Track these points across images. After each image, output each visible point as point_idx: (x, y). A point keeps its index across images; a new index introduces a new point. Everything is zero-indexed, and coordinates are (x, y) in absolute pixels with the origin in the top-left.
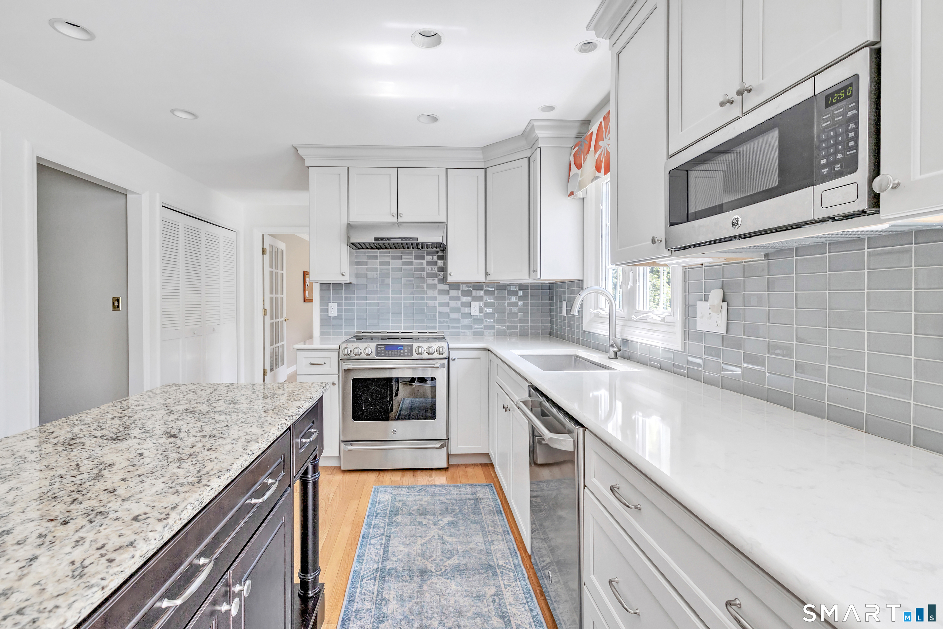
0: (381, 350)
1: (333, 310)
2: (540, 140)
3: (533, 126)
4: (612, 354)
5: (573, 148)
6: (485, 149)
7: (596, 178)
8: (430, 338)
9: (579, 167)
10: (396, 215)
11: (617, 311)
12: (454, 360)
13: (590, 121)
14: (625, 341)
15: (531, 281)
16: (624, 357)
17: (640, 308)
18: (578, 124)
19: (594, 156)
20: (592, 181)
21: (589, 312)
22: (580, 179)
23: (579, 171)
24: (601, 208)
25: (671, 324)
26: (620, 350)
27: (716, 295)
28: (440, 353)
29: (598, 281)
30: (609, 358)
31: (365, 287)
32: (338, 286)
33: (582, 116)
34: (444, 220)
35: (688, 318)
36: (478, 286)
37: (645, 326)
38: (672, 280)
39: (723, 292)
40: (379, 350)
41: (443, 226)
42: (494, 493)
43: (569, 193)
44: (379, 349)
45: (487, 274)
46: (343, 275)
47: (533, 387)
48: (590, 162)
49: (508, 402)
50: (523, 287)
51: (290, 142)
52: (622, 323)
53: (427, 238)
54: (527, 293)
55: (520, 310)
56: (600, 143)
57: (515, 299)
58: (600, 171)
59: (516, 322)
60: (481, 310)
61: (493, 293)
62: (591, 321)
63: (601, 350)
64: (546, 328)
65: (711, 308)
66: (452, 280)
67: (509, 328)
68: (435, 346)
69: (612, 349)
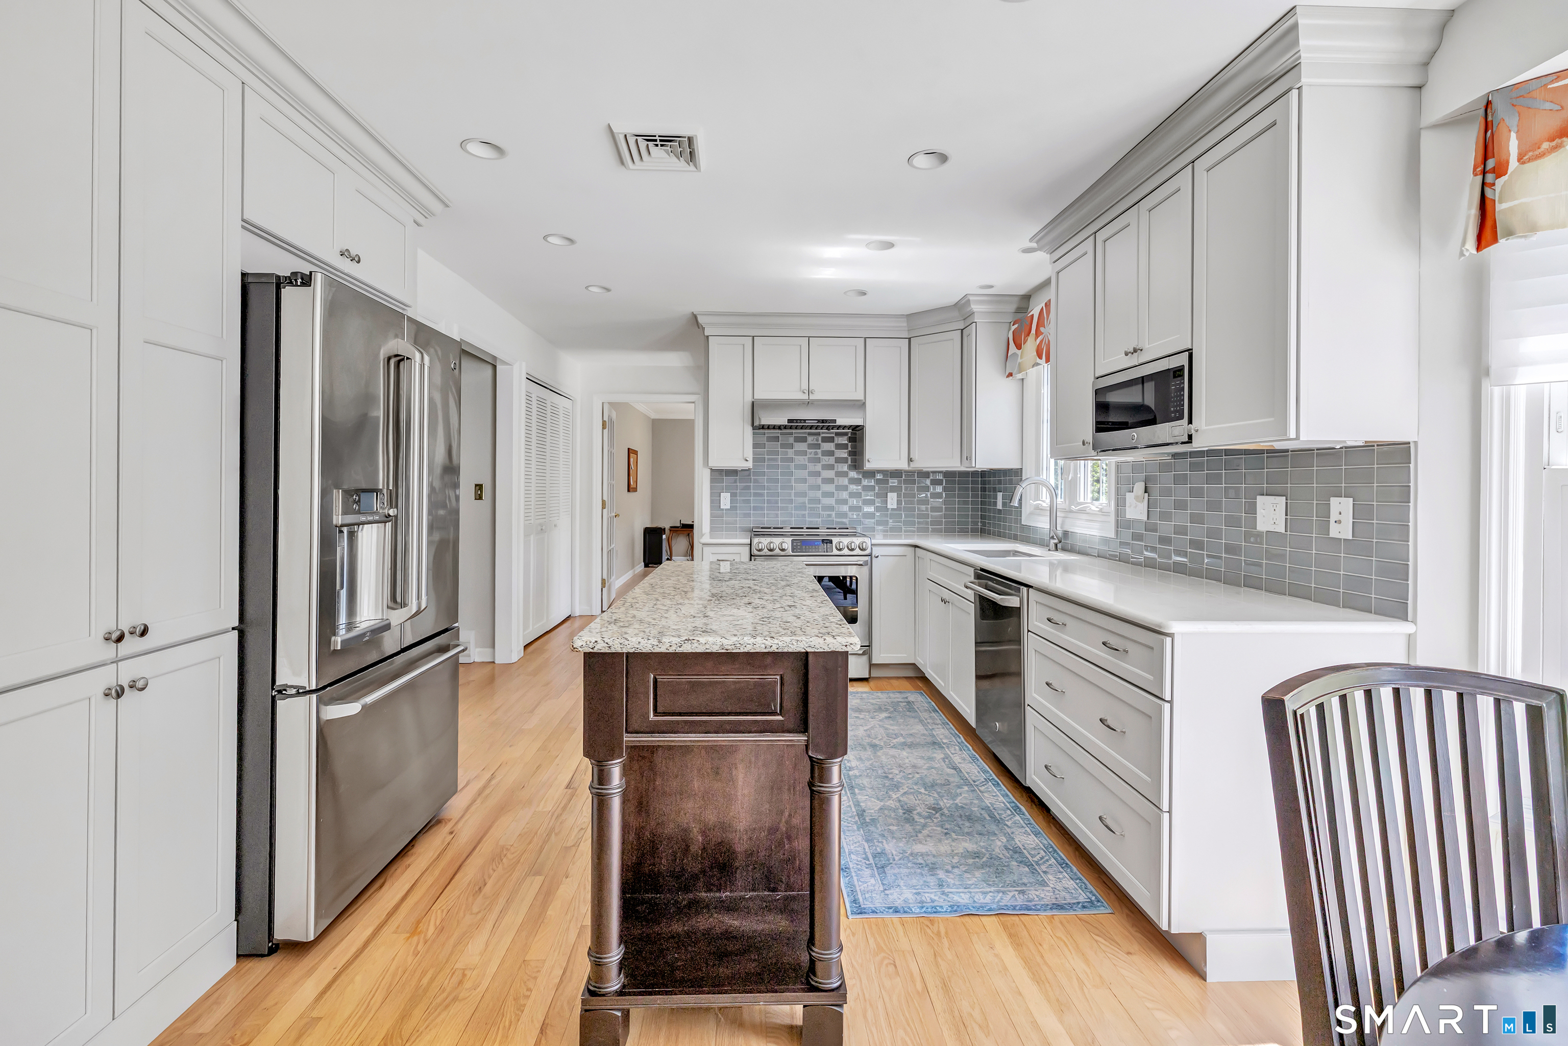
0: (797, 545)
1: (726, 500)
2: (976, 315)
3: (969, 300)
4: (1052, 546)
5: (1012, 323)
6: (910, 317)
7: (1038, 364)
8: (839, 535)
9: (1019, 347)
10: (807, 393)
11: (1058, 502)
12: (877, 557)
13: (1031, 295)
14: (1066, 534)
15: (963, 469)
16: (1064, 549)
17: (1082, 500)
18: (1016, 299)
19: (1036, 341)
20: (1033, 366)
21: (1030, 505)
22: (1019, 360)
23: (1019, 352)
24: (1042, 392)
25: (1106, 514)
26: (1060, 542)
27: (1139, 487)
28: (862, 549)
29: (1038, 472)
30: (1049, 550)
31: (763, 474)
32: (733, 472)
33: (1022, 291)
34: (862, 398)
35: (1120, 507)
36: (896, 474)
37: (1084, 516)
38: (1108, 474)
39: (1146, 484)
40: (795, 546)
41: (861, 405)
42: (926, 697)
43: (1007, 374)
44: (795, 544)
45: (910, 460)
46: (747, 461)
47: (982, 570)
48: (1031, 345)
49: (947, 595)
50: (948, 475)
51: (687, 308)
52: (1062, 515)
53: (845, 419)
54: (954, 482)
55: (945, 503)
56: (1042, 329)
57: (939, 489)
58: (1040, 357)
59: (941, 517)
60: (899, 502)
61: (914, 482)
62: (1031, 514)
63: (1042, 544)
64: (976, 523)
65: (1137, 498)
66: (868, 466)
67: (933, 523)
68: (857, 541)
69: (1053, 542)
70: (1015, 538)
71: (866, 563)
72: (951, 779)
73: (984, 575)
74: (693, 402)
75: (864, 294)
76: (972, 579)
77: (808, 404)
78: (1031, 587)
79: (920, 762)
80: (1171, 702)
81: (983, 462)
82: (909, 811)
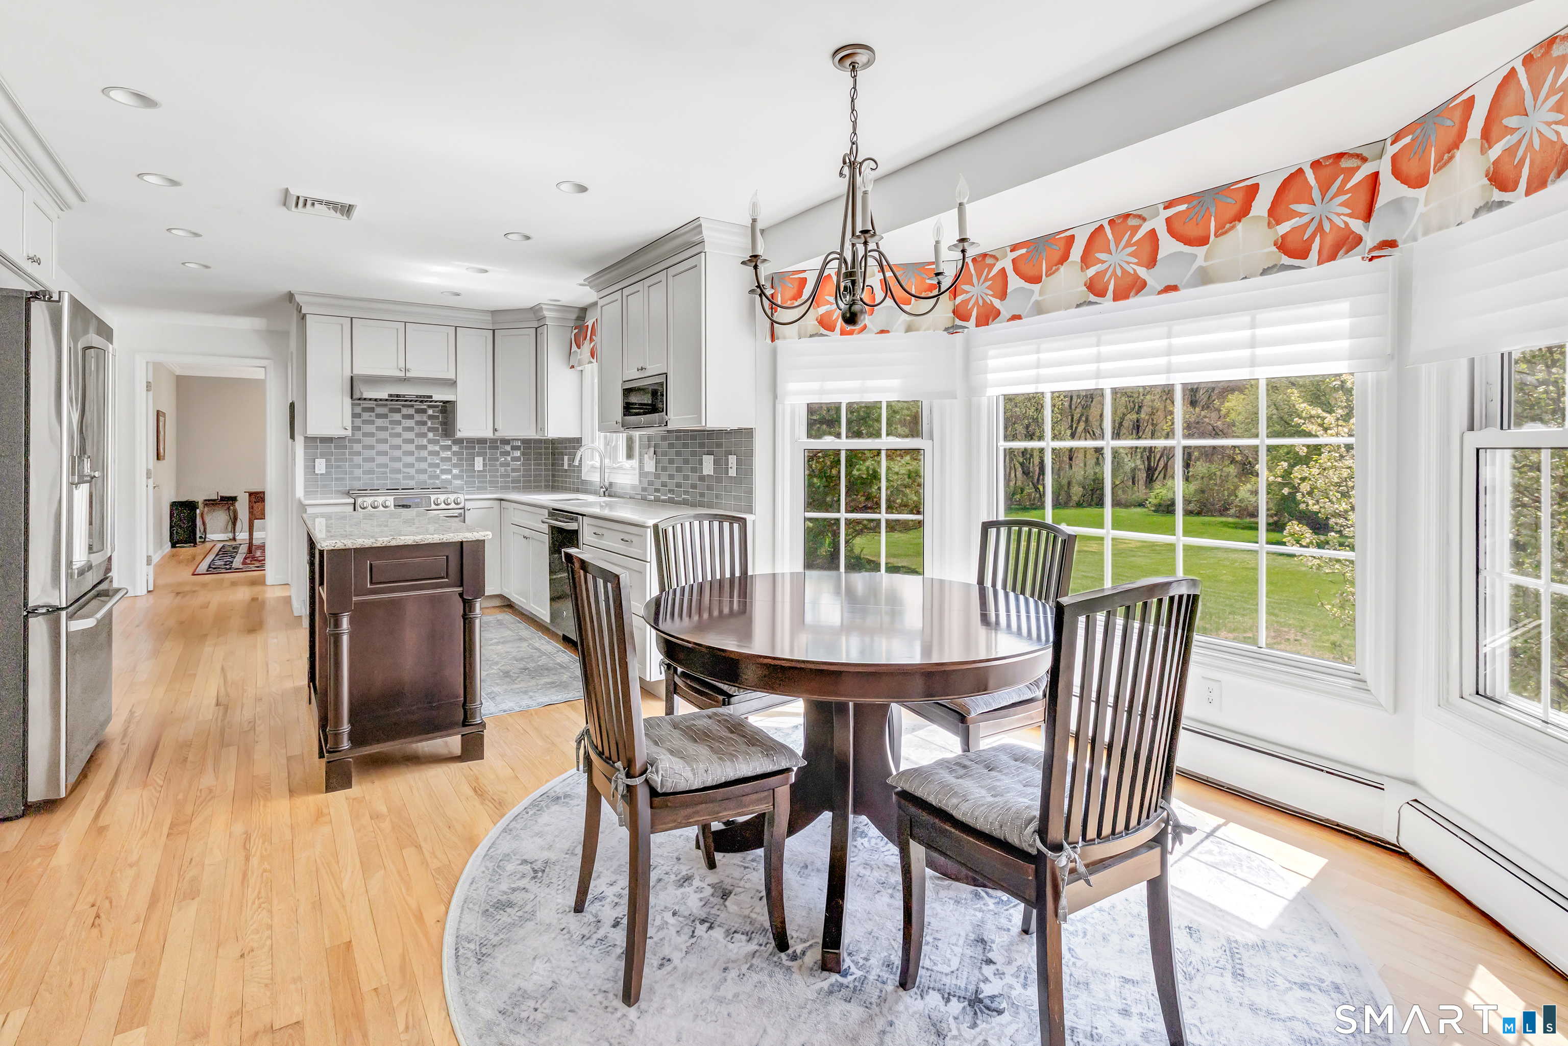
1: (321, 466)
2: (547, 319)
3: (542, 308)
4: (602, 493)
5: (574, 328)
6: (494, 313)
7: (591, 362)
9: (578, 347)
10: (404, 370)
11: (605, 462)
12: (469, 510)
13: (586, 310)
14: (611, 484)
15: (537, 437)
16: (610, 496)
17: (621, 460)
18: (577, 310)
19: (590, 345)
20: (588, 363)
21: (587, 464)
22: (579, 357)
23: (579, 351)
24: (593, 382)
25: (634, 470)
26: (607, 491)
27: (651, 450)
28: (457, 504)
29: (591, 441)
30: (599, 496)
31: (360, 441)
32: (327, 440)
33: (581, 305)
34: (453, 377)
35: (641, 465)
36: (482, 441)
37: (622, 471)
39: (654, 449)
41: (452, 383)
42: (514, 615)
43: (570, 365)
45: (495, 430)
46: (345, 429)
47: (554, 509)
48: (587, 347)
49: (527, 533)
50: (526, 442)
51: (285, 288)
52: (609, 471)
53: (440, 396)
54: (530, 448)
55: (523, 465)
56: (594, 337)
57: (517, 454)
58: (593, 358)
59: (519, 476)
60: (484, 465)
61: (497, 448)
62: (588, 471)
63: (595, 493)
64: (548, 481)
65: (649, 458)
66: (459, 435)
67: (513, 481)
68: (452, 497)
69: (602, 490)
70: (577, 491)
71: (460, 515)
72: (534, 654)
73: (555, 513)
74: (264, 367)
75: (458, 295)
76: (547, 516)
77: (404, 380)
78: (585, 515)
79: (512, 650)
80: (650, 562)
81: (554, 431)
82: (507, 672)
